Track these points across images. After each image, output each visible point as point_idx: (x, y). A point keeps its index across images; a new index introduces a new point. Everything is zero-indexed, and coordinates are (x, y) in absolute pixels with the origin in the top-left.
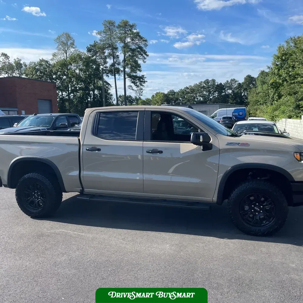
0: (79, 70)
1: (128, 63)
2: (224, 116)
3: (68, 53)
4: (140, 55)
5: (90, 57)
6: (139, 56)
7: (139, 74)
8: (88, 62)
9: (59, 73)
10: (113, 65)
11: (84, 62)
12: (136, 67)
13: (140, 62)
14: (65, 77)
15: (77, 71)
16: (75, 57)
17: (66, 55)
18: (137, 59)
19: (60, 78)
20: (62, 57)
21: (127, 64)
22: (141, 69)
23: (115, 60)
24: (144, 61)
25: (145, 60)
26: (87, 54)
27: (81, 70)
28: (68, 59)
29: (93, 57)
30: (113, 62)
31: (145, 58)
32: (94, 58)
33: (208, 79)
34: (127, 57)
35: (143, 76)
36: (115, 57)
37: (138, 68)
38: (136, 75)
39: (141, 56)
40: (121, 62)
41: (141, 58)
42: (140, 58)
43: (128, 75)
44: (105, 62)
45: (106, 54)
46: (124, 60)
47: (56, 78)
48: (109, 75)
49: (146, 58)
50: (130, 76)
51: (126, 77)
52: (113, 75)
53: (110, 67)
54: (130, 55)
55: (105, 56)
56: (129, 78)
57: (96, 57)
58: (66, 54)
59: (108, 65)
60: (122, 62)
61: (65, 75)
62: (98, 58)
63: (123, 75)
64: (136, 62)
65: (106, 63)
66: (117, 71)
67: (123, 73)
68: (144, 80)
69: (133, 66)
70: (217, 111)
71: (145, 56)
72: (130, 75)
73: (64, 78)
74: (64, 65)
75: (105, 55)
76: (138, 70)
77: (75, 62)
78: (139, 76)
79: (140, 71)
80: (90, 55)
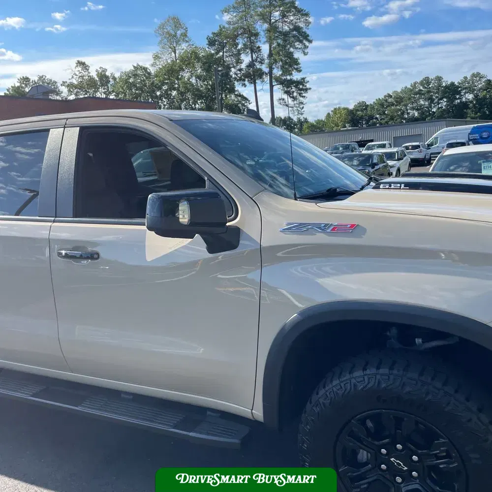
0: (196, 78)
1: (277, 58)
2: (450, 142)
3: (177, 52)
4: (298, 43)
5: (212, 55)
6: (296, 44)
7: (296, 76)
8: (209, 63)
9: (165, 87)
10: (251, 65)
11: (204, 64)
12: (291, 63)
13: (297, 55)
14: (174, 93)
15: (193, 80)
16: (187, 57)
17: (174, 55)
18: (292, 50)
19: (167, 94)
20: (168, 58)
21: (276, 61)
22: (300, 67)
23: (254, 56)
24: (304, 52)
25: (306, 51)
26: (207, 49)
27: (198, 77)
28: (178, 61)
29: (217, 53)
30: (251, 60)
31: (306, 47)
32: (219, 56)
33: (428, 77)
34: (275, 48)
35: (303, 79)
36: (254, 49)
37: (296, 67)
38: (291, 80)
39: (299, 45)
40: (266, 58)
41: (300, 47)
42: (296, 48)
43: (277, 80)
44: (239, 61)
45: (239, 47)
46: (270, 55)
47: (161, 96)
48: (246, 82)
49: (308, 47)
50: (281, 82)
51: (273, 84)
52: (252, 83)
53: (246, 69)
54: (279, 45)
55: (239, 51)
56: (280, 84)
57: (223, 54)
58: (175, 53)
59: (243, 66)
60: (268, 58)
61: (174, 89)
62: (226, 56)
63: (268, 82)
64: (290, 55)
65: (241, 63)
66: (260, 74)
67: (268, 77)
68: (306, 86)
69: (286, 63)
70: (437, 133)
71: (307, 43)
72: (281, 79)
73: (173, 95)
74: (172, 72)
75: (238, 49)
76: (295, 71)
77: (189, 64)
78: (296, 80)
79: (299, 70)
80: (213, 52)
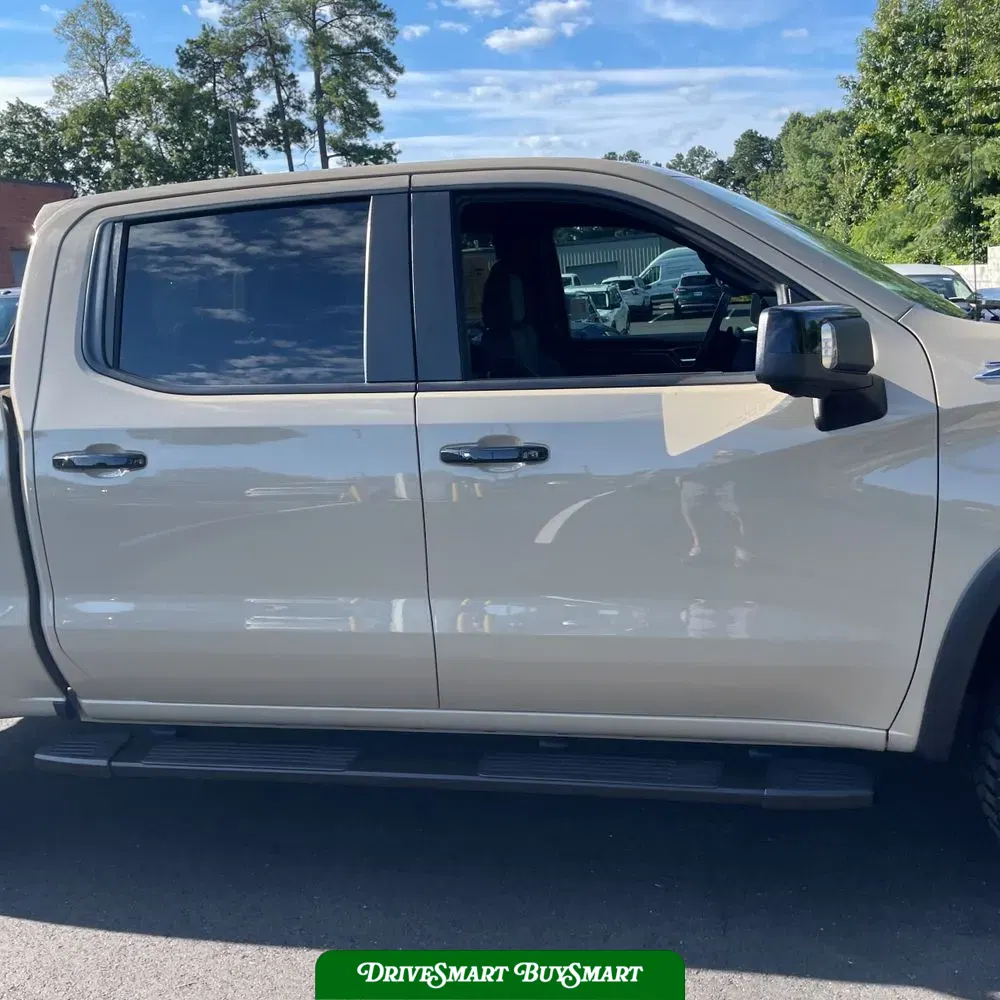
0: (157, 136)
1: (333, 99)
2: (688, 274)
3: (109, 77)
4: (373, 72)
5: (190, 87)
6: (369, 74)
7: (375, 141)
8: (185, 105)
9: (84, 152)
10: (277, 112)
11: (171, 106)
12: (362, 114)
13: (375, 96)
14: (107, 166)
15: (150, 140)
16: (135, 88)
17: (102, 83)
18: (362, 85)
19: (90, 168)
20: (89, 90)
21: (330, 107)
22: (380, 122)
23: (283, 94)
24: (387, 91)
25: (392, 89)
26: (178, 75)
27: (163, 134)
28: (112, 97)
29: (201, 84)
30: (277, 102)
31: (391, 81)
32: (205, 89)
33: (614, 154)
34: (328, 79)
35: (390, 145)
36: (283, 81)
37: (371, 120)
38: (365, 146)
39: (375, 75)
40: (307, 99)
41: (377, 79)
42: (372, 83)
43: (335, 147)
44: (250, 104)
45: (249, 73)
46: (318, 92)
47: (77, 171)
48: (267, 148)
49: (394, 82)
50: (343, 151)
51: (328, 154)
52: (280, 150)
53: (267, 121)
54: (335, 72)
55: (249, 81)
56: (342, 155)
57: (215, 86)
58: (105, 79)
59: (260, 113)
60: (311, 99)
61: (107, 157)
62: (220, 90)
63: (317, 147)
64: (360, 95)
65: (254, 107)
66: (296, 132)
67: (317, 138)
68: (395, 161)
69: (352, 112)
70: (660, 257)
71: (393, 74)
72: (344, 144)
73: (104, 170)
74: (100, 119)
75: (246, 76)
76: (369, 128)
77: (139, 105)
78: (374, 148)
79: (378, 129)
80: (191, 81)
